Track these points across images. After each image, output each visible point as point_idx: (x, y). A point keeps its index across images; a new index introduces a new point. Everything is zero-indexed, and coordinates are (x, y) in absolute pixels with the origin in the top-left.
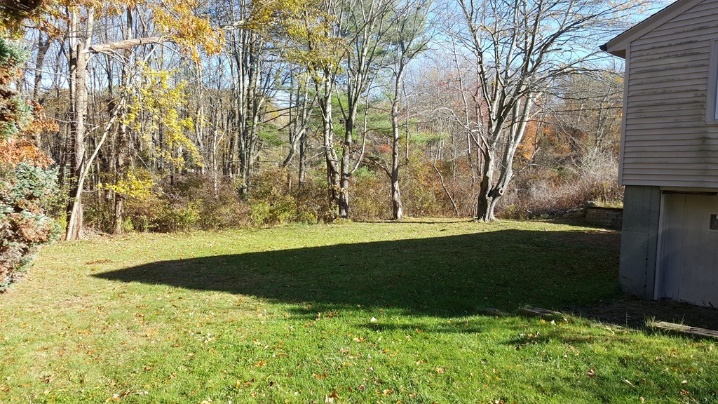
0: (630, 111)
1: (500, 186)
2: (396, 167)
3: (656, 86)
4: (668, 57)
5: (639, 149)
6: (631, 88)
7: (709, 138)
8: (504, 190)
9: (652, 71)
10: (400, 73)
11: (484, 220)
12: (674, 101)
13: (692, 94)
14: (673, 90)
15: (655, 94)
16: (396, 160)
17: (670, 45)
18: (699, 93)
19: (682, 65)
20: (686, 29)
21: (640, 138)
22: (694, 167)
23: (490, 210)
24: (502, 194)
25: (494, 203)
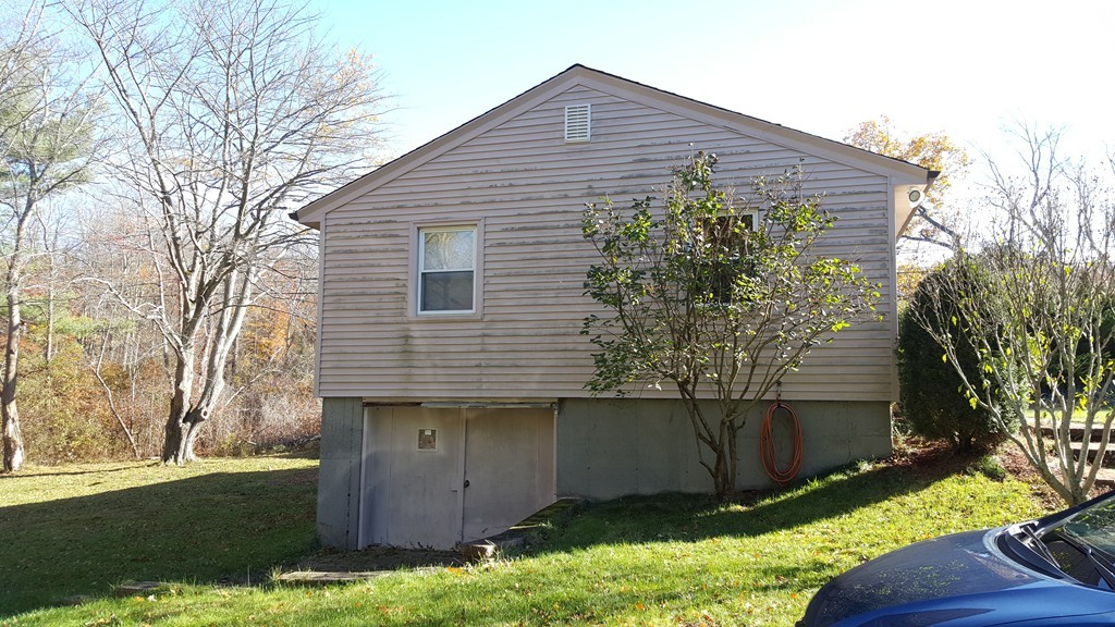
0: (327, 300)
1: (203, 404)
2: (11, 376)
3: (356, 271)
4: (367, 236)
5: (338, 350)
6: (327, 272)
7: (412, 337)
8: (208, 410)
9: (351, 252)
10: (25, 214)
11: (176, 461)
12: (375, 291)
13: (393, 284)
14: (374, 277)
15: (355, 280)
16: (13, 363)
17: (369, 223)
18: (401, 283)
19: (381, 248)
20: (385, 205)
21: (339, 335)
22: (399, 371)
23: (188, 444)
24: (206, 417)
25: (194, 433)
